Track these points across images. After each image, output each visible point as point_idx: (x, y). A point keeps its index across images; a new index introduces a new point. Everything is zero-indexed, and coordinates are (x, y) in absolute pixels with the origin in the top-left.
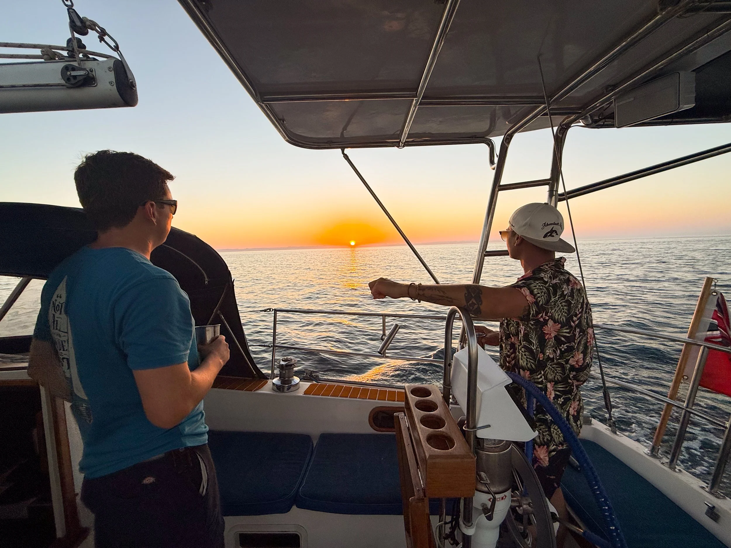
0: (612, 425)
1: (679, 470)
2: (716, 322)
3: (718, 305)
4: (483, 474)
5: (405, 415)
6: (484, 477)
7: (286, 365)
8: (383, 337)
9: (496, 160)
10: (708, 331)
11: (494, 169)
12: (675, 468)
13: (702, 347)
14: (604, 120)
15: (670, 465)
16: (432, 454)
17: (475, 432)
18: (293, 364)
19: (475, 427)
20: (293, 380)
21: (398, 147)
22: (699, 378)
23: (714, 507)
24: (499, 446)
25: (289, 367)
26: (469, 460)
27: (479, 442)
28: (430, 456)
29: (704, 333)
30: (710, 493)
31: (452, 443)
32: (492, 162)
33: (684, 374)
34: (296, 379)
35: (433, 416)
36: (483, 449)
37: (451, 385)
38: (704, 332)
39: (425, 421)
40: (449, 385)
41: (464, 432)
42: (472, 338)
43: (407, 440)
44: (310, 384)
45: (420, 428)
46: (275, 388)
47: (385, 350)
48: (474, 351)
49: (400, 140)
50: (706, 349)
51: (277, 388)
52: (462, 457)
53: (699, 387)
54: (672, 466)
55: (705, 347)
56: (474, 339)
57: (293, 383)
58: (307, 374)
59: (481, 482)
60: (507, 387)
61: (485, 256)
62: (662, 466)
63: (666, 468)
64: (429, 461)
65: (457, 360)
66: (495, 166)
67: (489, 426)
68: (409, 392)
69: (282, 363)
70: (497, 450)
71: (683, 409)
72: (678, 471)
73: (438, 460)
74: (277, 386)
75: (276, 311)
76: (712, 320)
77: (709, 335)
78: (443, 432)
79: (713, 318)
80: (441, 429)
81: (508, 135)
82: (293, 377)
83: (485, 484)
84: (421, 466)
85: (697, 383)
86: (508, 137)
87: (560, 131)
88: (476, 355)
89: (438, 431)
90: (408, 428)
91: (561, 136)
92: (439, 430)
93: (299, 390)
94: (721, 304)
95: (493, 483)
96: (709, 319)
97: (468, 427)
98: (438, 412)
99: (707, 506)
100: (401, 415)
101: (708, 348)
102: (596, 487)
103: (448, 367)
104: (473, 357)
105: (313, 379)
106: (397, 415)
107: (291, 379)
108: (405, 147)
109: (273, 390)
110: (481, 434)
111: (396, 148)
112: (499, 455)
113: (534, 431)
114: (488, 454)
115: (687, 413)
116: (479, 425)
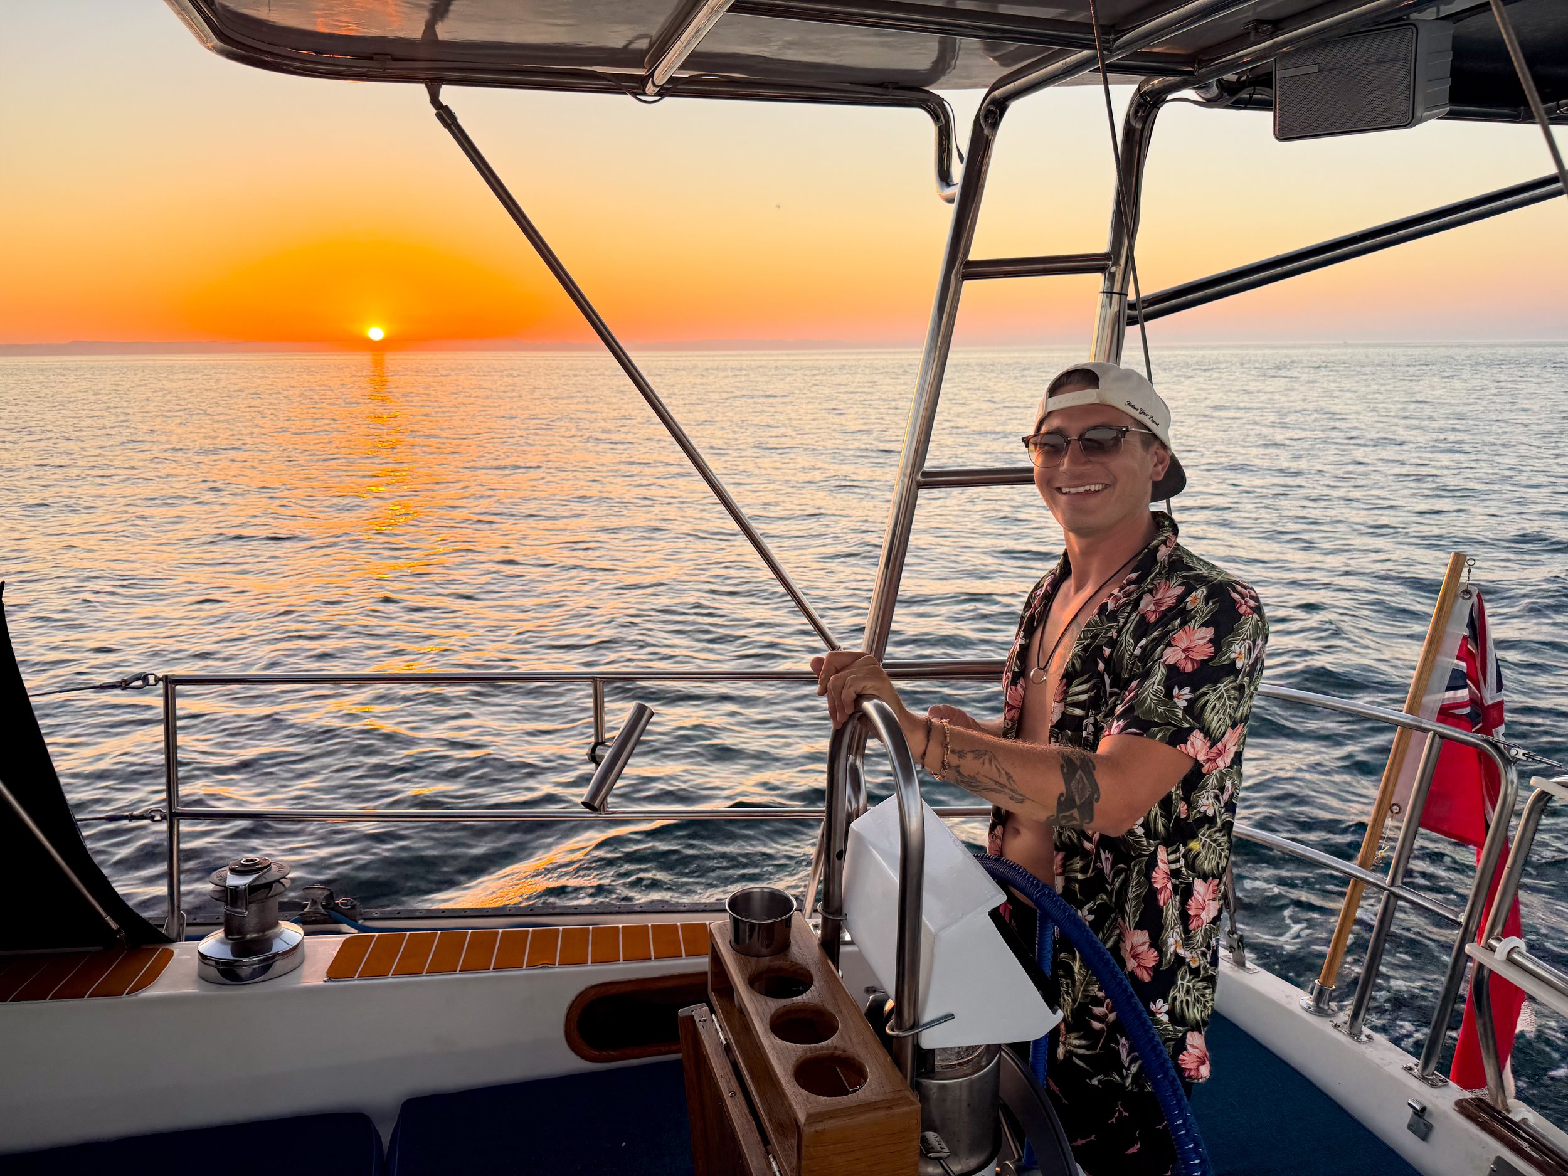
0: (1236, 946)
1: (1368, 1036)
2: (1463, 664)
3: (1471, 624)
4: (932, 1136)
5: (712, 1011)
6: (935, 1144)
7: (252, 888)
8: (598, 752)
9: (958, 171)
10: (1448, 689)
11: (950, 201)
12: (1361, 1032)
13: (1430, 734)
14: (1250, 90)
15: (1351, 1028)
16: (812, 1111)
17: (916, 1037)
18: (278, 881)
19: (915, 1025)
20: (278, 935)
21: (635, 95)
22: (1417, 813)
23: (1424, 1109)
24: (971, 1060)
25: (261, 894)
26: (907, 1109)
27: (925, 1059)
28: (810, 1117)
29: (1439, 696)
30: (1423, 1078)
31: (857, 1074)
32: (944, 176)
33: (1393, 802)
34: (290, 932)
35: (803, 1009)
36: (931, 1073)
37: (845, 911)
38: (1439, 692)
39: (782, 1026)
40: (839, 911)
41: (887, 1042)
42: (910, 790)
43: (728, 1083)
44: (338, 940)
45: (774, 1047)
46: (213, 972)
47: (605, 798)
48: (913, 825)
49: (652, 75)
50: (1437, 738)
51: (222, 972)
52: (888, 1105)
53: (1422, 830)
54: (1355, 1031)
55: (1436, 733)
56: (914, 793)
57: (279, 946)
58: (314, 902)
59: (930, 1158)
60: (994, 914)
61: (921, 485)
62: (1335, 1033)
63: (1342, 1038)
64: (807, 1131)
65: (859, 838)
66: (955, 191)
67: (950, 1017)
68: (725, 943)
69: (234, 881)
70: (966, 1069)
71: (1385, 889)
72: (1366, 1039)
73: (830, 1124)
74: (218, 963)
75: (170, 682)
76: (1456, 661)
77: (1448, 699)
78: (836, 1048)
79: (1458, 658)
80: (829, 1041)
81: (994, 102)
82: (277, 924)
83: (938, 1159)
84: (779, 1144)
85: (1415, 822)
86: (993, 108)
87: (1136, 112)
88: (920, 831)
89: (822, 1048)
90: (727, 1048)
91: (1139, 126)
92: (824, 1043)
93: (306, 968)
94: (1476, 622)
95: (954, 1153)
96: (1452, 660)
97: (899, 1026)
98: (815, 994)
99: (1411, 1110)
100: (699, 1012)
101: (1442, 736)
102: (1180, 1122)
103: (837, 861)
104: (914, 840)
105: (340, 916)
106: (689, 1013)
107: (270, 932)
108: (667, 99)
109: (203, 978)
110: (930, 1039)
111: (628, 98)
112: (971, 1082)
113: (1054, 1012)
114: (944, 1085)
115: (1392, 898)
116: (927, 1016)
